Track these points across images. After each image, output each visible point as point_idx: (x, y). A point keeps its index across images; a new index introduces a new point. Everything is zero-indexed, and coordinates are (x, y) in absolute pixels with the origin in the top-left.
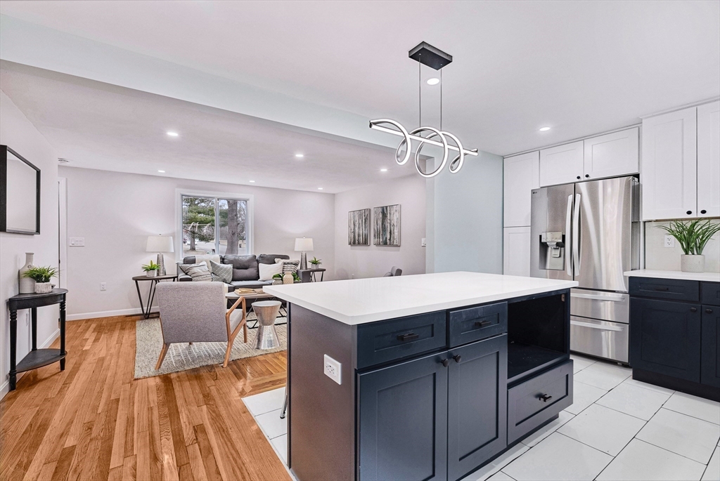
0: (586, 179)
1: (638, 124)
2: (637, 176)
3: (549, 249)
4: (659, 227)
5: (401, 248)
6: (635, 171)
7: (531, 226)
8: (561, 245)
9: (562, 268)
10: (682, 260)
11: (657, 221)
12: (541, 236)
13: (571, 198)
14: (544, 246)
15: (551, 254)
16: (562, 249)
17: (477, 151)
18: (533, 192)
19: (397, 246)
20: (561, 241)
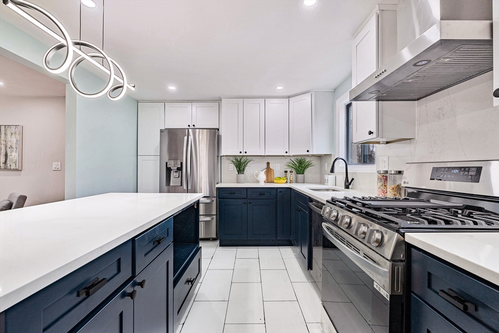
0: (193, 127)
1: (218, 101)
2: (218, 130)
3: (172, 171)
4: (228, 159)
5: (22, 172)
6: (217, 127)
7: (160, 156)
8: (180, 169)
9: (180, 184)
10: (237, 177)
11: (226, 156)
12: (167, 163)
13: (186, 138)
14: (169, 170)
15: (173, 175)
16: (180, 171)
17: (134, 87)
18: (162, 131)
19: (16, 170)
20: (180, 166)
